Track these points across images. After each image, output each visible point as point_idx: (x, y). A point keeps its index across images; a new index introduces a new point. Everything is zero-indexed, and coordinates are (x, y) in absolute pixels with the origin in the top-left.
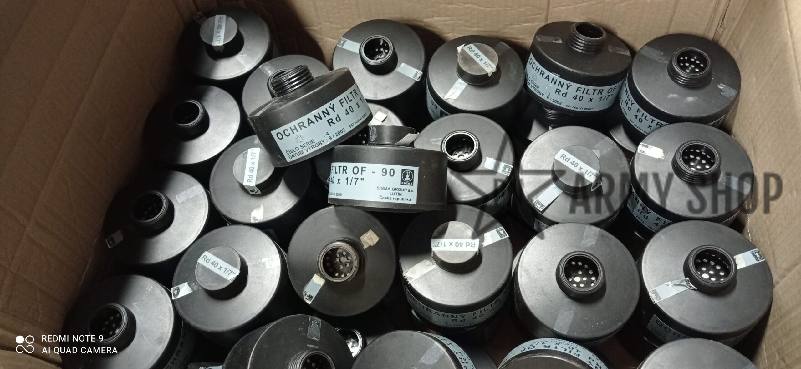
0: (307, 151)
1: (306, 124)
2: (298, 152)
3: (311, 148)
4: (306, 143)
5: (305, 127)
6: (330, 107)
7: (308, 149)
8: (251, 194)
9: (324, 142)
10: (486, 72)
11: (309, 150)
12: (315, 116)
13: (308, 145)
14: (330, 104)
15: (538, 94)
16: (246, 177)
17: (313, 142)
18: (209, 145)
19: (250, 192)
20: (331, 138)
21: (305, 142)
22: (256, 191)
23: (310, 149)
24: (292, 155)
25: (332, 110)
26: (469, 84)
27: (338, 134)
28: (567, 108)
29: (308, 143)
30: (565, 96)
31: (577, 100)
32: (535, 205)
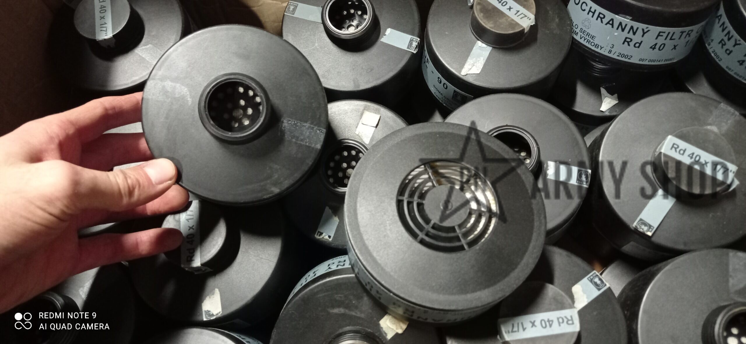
10: (521, 26)
15: (593, 48)
26: (493, 47)
28: (641, 63)
30: (639, 47)
31: (656, 50)
32: (638, 227)
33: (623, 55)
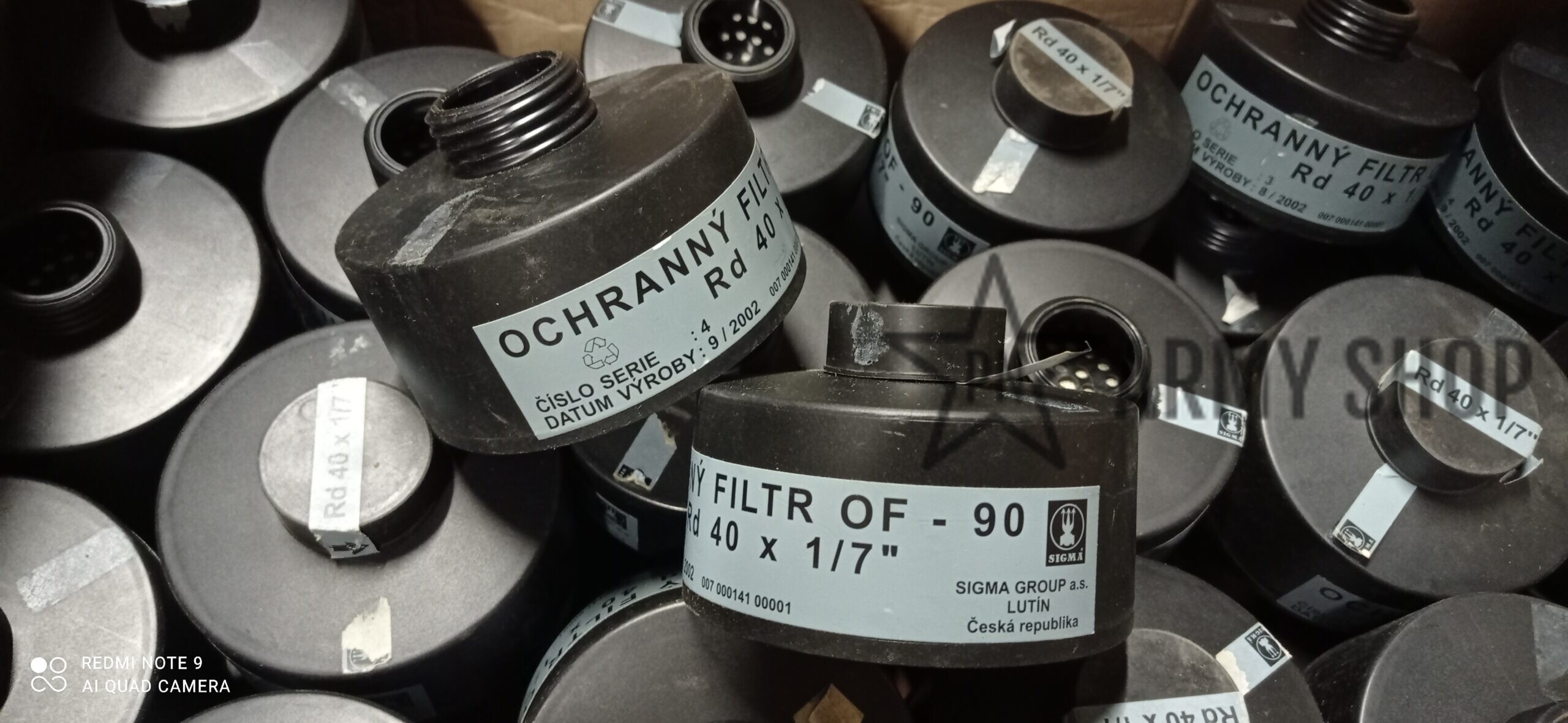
0: (628, 397)
1: (630, 296)
2: (591, 404)
3: (644, 385)
4: (627, 367)
5: (627, 307)
6: (712, 224)
7: (631, 388)
8: (333, 557)
9: (691, 358)
10: (1107, 106)
11: (633, 391)
12: (665, 263)
13: (634, 373)
14: (714, 212)
15: (1229, 181)
16: (319, 497)
17: (652, 362)
18: (143, 369)
19: (331, 551)
20: (716, 341)
21: (621, 363)
22: (358, 546)
23: (638, 387)
24: (563, 414)
25: (719, 234)
26: (1042, 144)
27: (738, 326)
28: (1321, 222)
29: (632, 368)
30: (1322, 187)
31: (1356, 198)
32: (1344, 537)
33: (1288, 202)
